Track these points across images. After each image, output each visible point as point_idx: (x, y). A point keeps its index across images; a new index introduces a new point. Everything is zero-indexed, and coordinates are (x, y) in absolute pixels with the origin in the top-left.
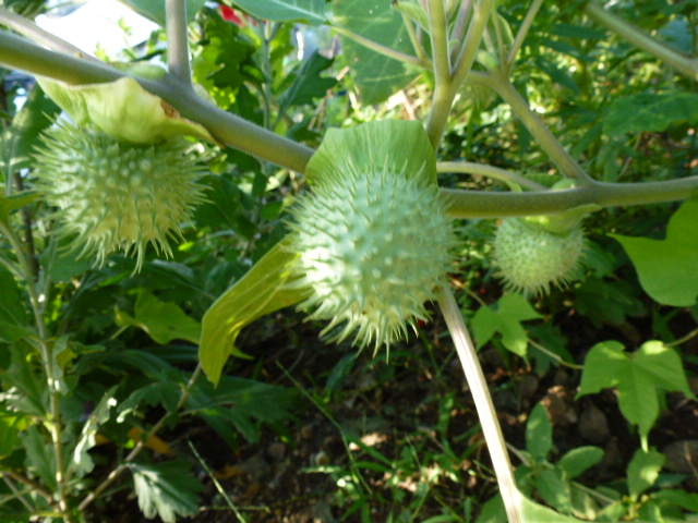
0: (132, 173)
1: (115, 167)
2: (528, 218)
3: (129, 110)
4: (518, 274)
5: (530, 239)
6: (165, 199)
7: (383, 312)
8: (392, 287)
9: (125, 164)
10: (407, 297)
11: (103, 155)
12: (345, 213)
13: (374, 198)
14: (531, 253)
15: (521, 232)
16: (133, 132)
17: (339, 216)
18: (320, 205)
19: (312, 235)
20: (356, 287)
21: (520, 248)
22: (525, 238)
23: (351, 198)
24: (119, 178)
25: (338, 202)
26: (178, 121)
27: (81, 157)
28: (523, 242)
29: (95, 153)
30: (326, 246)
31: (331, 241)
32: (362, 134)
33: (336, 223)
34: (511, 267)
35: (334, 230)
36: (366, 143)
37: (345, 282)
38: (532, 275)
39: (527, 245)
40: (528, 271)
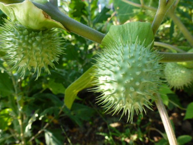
0: (33, 41)
1: (26, 39)
2: (178, 63)
3: (29, 15)
4: (173, 82)
5: (179, 70)
6: (47, 52)
7: (132, 104)
8: (138, 95)
9: (29, 38)
10: (143, 98)
11: (21, 34)
12: (118, 61)
13: (132, 55)
14: (179, 75)
15: (175, 67)
16: (33, 25)
17: (116, 62)
18: (107, 57)
19: (104, 70)
20: (122, 94)
21: (175, 73)
22: (177, 69)
23: (121, 55)
24: (28, 44)
25: (115, 56)
26: (50, 20)
27: (13, 35)
28: (176, 71)
29: (19, 33)
30: (110, 75)
31: (112, 73)
32: (125, 28)
33: (114, 66)
34: (171, 79)
35: (113, 68)
36: (127, 32)
37: (117, 91)
38: (178, 82)
39: (178, 72)
40: (177, 81)
